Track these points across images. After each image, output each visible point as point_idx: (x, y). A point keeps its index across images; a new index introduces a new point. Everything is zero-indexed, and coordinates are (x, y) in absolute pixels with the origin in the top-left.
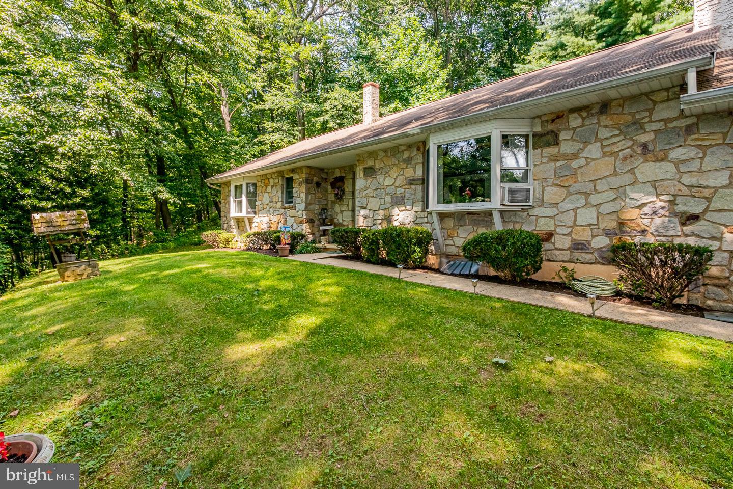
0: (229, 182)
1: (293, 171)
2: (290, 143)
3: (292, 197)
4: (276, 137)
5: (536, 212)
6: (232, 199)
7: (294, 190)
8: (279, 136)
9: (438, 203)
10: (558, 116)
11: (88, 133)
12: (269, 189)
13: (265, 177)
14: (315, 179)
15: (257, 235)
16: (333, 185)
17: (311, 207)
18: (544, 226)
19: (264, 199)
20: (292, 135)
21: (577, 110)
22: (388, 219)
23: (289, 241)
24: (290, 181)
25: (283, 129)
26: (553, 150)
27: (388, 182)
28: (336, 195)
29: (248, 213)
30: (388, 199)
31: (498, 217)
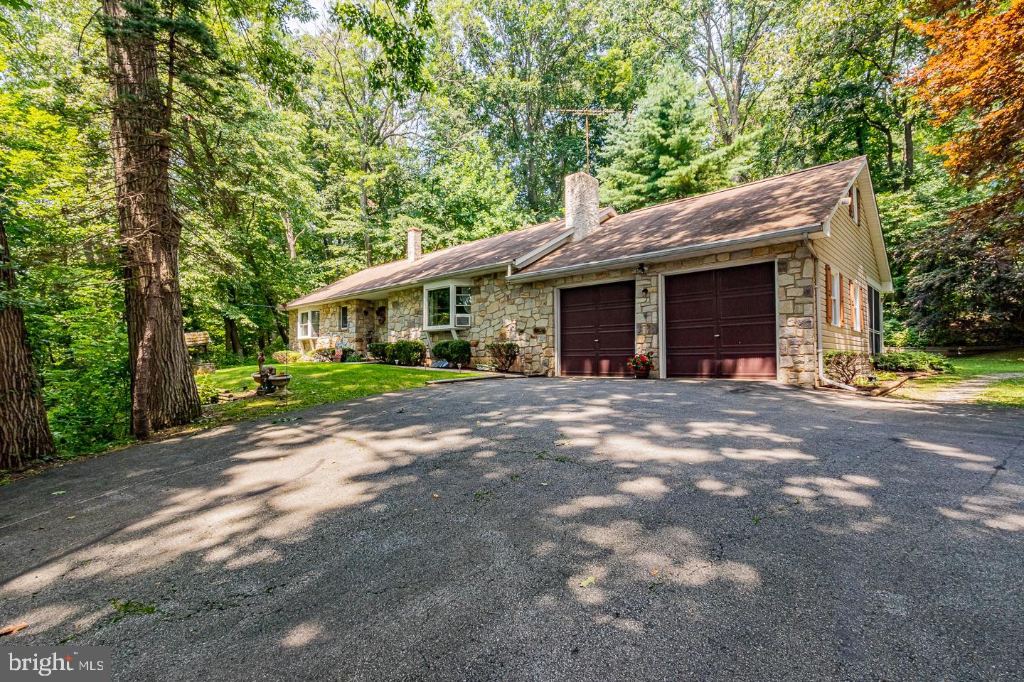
0: (297, 310)
1: (347, 302)
2: (356, 268)
3: (346, 322)
4: (341, 262)
5: (472, 330)
6: (299, 324)
7: (348, 317)
8: (344, 261)
9: (429, 325)
10: (480, 278)
12: (329, 316)
13: (326, 306)
14: (364, 309)
15: (320, 351)
16: (378, 314)
17: (361, 330)
18: (475, 338)
19: (325, 324)
20: (358, 259)
21: (486, 276)
22: (408, 335)
23: (341, 353)
24: (345, 310)
25: (349, 253)
26: (477, 296)
27: (406, 312)
28: (380, 320)
29: (313, 335)
30: (406, 323)
31: (454, 333)
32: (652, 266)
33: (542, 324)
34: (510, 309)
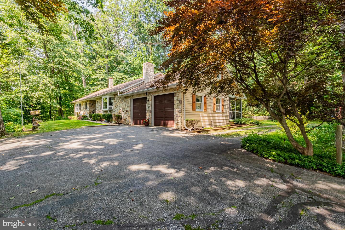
0: (75, 103)
1: (87, 101)
2: (102, 89)
5: (113, 111)
6: (76, 108)
7: (87, 106)
8: (99, 87)
9: (104, 108)
10: (115, 95)
11: (40, 93)
12: (83, 105)
13: (82, 102)
14: (92, 103)
17: (91, 110)
19: (82, 108)
20: (104, 86)
24: (87, 103)
25: (101, 84)
27: (99, 105)
29: (79, 111)
31: (109, 111)
32: (150, 93)
33: (128, 109)
34: (121, 104)
